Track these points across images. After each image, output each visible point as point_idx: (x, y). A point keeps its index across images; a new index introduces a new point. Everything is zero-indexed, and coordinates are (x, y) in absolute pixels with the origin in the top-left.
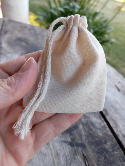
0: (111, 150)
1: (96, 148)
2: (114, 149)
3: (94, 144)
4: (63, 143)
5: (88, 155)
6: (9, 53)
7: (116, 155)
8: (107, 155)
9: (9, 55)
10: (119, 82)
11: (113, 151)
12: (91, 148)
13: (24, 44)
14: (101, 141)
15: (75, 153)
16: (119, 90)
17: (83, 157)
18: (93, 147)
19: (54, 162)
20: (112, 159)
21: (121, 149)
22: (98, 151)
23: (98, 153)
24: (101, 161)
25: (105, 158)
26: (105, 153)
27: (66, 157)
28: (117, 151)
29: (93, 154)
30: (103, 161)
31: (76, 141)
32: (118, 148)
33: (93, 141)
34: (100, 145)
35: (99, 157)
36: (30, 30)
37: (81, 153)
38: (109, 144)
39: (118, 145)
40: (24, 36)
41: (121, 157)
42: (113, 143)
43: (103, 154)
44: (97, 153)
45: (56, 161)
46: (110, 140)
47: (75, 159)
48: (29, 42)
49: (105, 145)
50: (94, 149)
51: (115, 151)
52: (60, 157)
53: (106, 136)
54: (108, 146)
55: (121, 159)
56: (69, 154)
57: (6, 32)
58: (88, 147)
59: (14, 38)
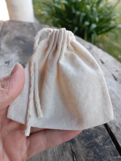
0: (101, 144)
1: (86, 143)
2: (106, 143)
3: (84, 139)
5: (77, 151)
6: (7, 53)
7: (107, 149)
8: (97, 150)
9: (6, 55)
10: (117, 71)
11: (104, 145)
12: (81, 143)
13: (21, 42)
14: (92, 135)
15: (64, 149)
16: (116, 79)
17: (71, 152)
18: (83, 142)
20: (102, 153)
21: (113, 143)
22: (88, 146)
23: (88, 148)
24: (90, 156)
25: (95, 153)
26: (95, 147)
27: (54, 154)
28: (108, 145)
29: (82, 149)
30: (92, 157)
32: (110, 142)
33: (83, 135)
34: (91, 140)
35: (89, 152)
36: (29, 27)
37: (70, 148)
38: (100, 137)
39: (110, 139)
40: (23, 34)
41: (113, 151)
42: (105, 137)
43: (93, 149)
45: (43, 158)
46: (102, 133)
47: (63, 155)
48: (27, 40)
49: (96, 139)
50: (84, 144)
51: (106, 145)
52: (48, 154)
53: (98, 129)
54: (99, 140)
55: (112, 153)
56: (57, 151)
57: (5, 33)
58: (77, 142)
59: (13, 38)
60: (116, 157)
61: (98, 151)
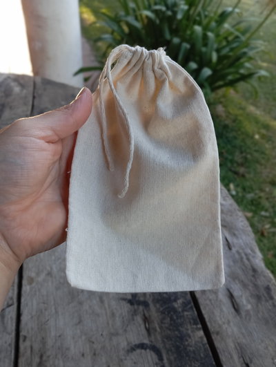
0: (180, 310)
1: (162, 307)
2: (185, 308)
3: (160, 302)
4: (121, 301)
5: (150, 316)
7: (186, 316)
8: (174, 316)
11: (183, 311)
12: (155, 306)
14: (170, 298)
15: (135, 313)
17: (144, 317)
18: (158, 306)
19: (108, 323)
20: (179, 321)
21: (194, 309)
22: (164, 311)
24: (165, 323)
25: (172, 319)
26: (172, 313)
27: (123, 318)
28: (188, 311)
29: (156, 315)
30: (168, 324)
31: (137, 299)
32: (191, 308)
33: (160, 298)
34: (168, 304)
35: (164, 319)
37: (142, 313)
38: (180, 301)
39: (192, 304)
41: (193, 319)
42: (185, 301)
43: (170, 315)
44: (163, 313)
45: (110, 322)
47: (133, 320)
49: (174, 304)
50: (159, 309)
51: (186, 311)
52: (116, 317)
54: (178, 305)
55: (192, 321)
56: (127, 314)
58: (152, 306)
60: (195, 326)
61: (175, 318)
